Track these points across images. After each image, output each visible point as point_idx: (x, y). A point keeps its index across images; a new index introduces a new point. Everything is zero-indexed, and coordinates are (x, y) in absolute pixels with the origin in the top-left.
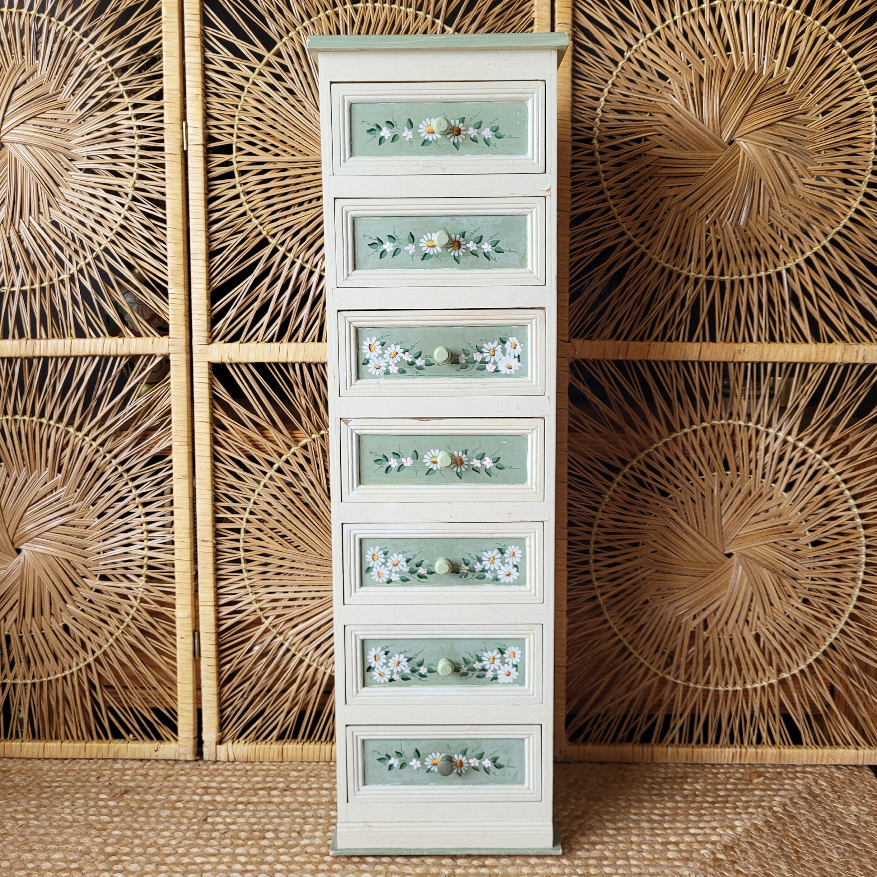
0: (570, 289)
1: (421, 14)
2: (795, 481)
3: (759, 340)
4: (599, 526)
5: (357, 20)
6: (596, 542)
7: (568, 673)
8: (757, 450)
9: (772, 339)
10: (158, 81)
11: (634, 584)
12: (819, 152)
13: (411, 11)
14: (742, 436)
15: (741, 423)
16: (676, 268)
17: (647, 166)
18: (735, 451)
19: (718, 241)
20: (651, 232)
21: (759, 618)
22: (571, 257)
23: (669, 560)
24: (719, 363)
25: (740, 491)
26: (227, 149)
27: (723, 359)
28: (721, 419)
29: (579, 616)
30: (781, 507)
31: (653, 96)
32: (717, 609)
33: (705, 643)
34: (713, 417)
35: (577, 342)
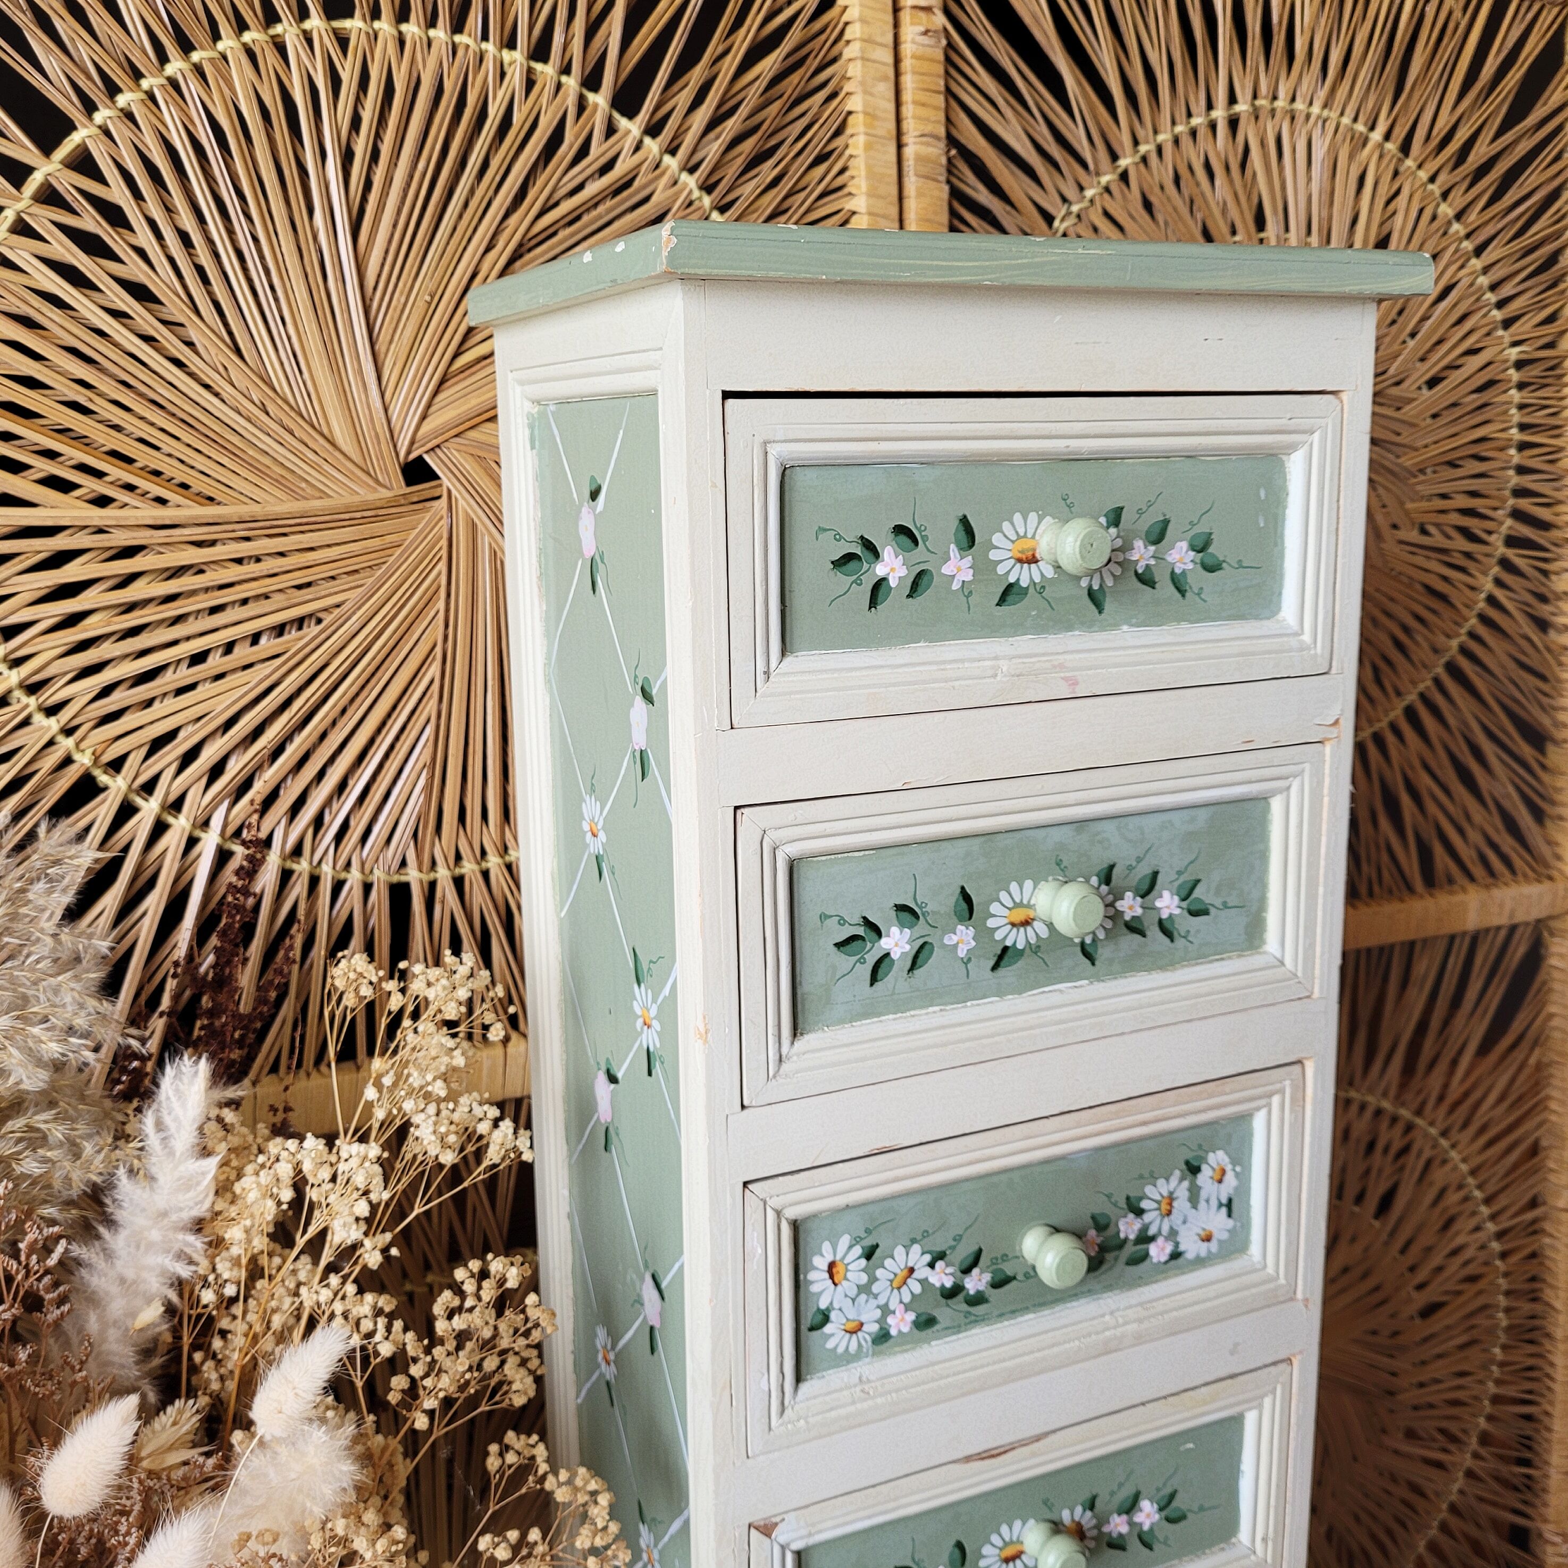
5: (348, 73)
12: (1425, 471)
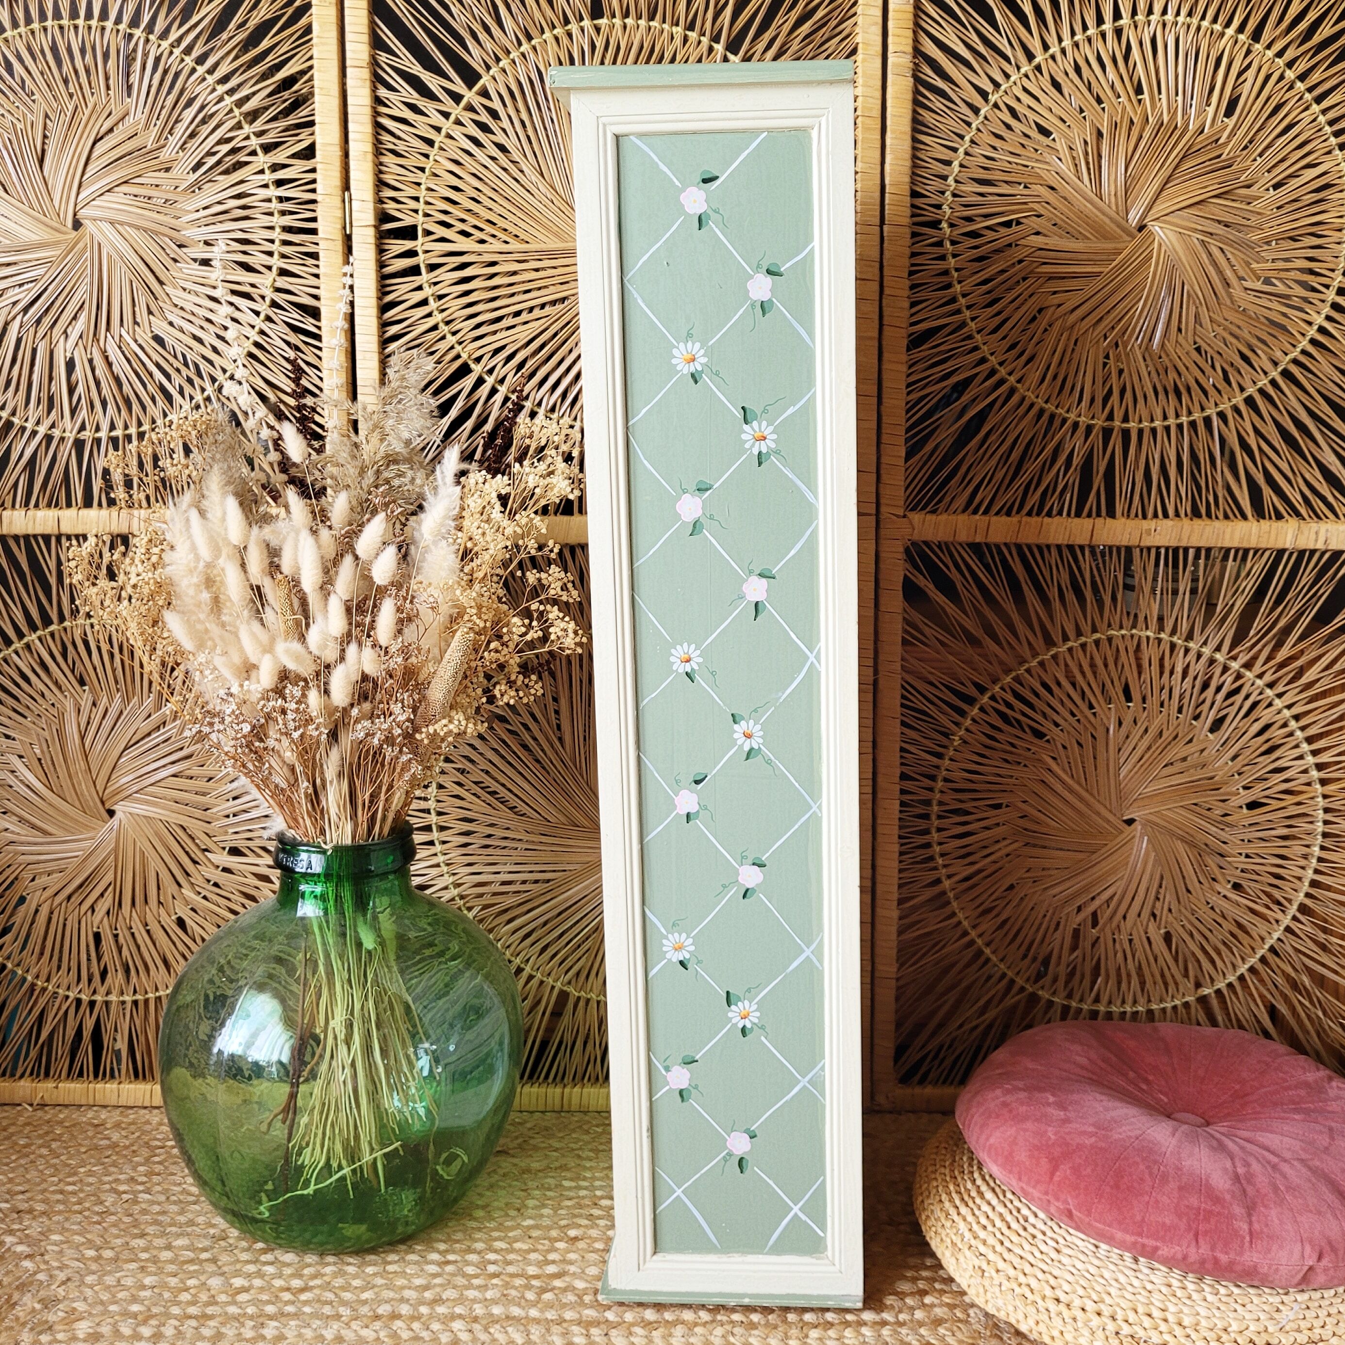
0: (907, 440)
1: (693, 35)
2: (1224, 718)
3: (1177, 515)
4: (946, 780)
5: (600, 44)
6: (940, 803)
7: (898, 988)
8: (1172, 673)
9: (1196, 513)
10: (308, 130)
11: (995, 862)
12: (1268, 243)
13: (678, 31)
14: (1150, 653)
15: (1149, 633)
16: (1060, 411)
17: (1020, 262)
18: (1140, 674)
19: (1121, 372)
20: (1024, 358)
21: (1170, 910)
22: (908, 393)
23: (1045, 830)
24: (1119, 548)
25: (1146, 731)
26: (410, 233)
27: (1125, 543)
28: (1121, 627)
29: (914, 908)
30: (1205, 753)
31: (1029, 159)
32: (1112, 898)
33: (1093, 945)
34: (1109, 625)
35: (916, 517)
